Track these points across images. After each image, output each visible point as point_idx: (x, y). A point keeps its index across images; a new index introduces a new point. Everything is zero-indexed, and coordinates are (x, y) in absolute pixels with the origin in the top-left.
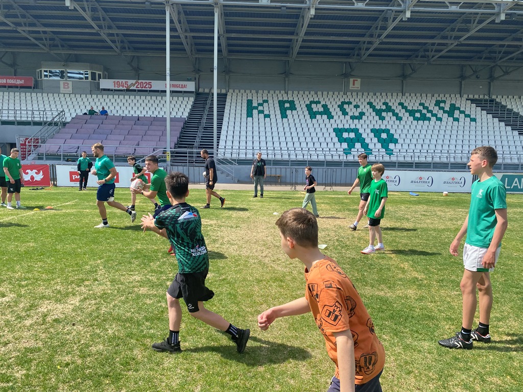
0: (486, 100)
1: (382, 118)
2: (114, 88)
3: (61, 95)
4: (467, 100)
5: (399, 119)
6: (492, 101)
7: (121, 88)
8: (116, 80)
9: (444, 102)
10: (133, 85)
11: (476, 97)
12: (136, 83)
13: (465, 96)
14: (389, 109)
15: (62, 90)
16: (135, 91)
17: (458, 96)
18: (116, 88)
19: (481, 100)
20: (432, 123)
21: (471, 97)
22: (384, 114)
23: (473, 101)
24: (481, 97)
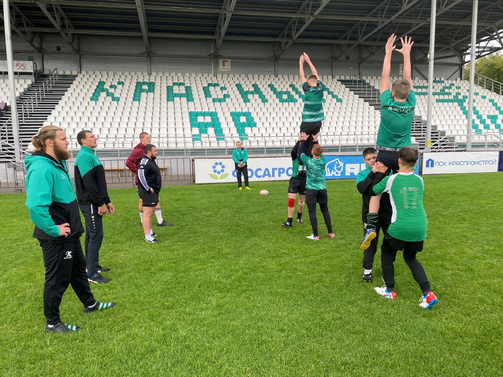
0: (360, 82)
1: (246, 100)
4: (338, 81)
5: (264, 100)
6: (364, 81)
11: (348, 78)
13: (337, 77)
17: (330, 77)
19: (351, 81)
20: (297, 104)
21: (343, 78)
22: (250, 96)
23: (343, 82)
24: (352, 78)
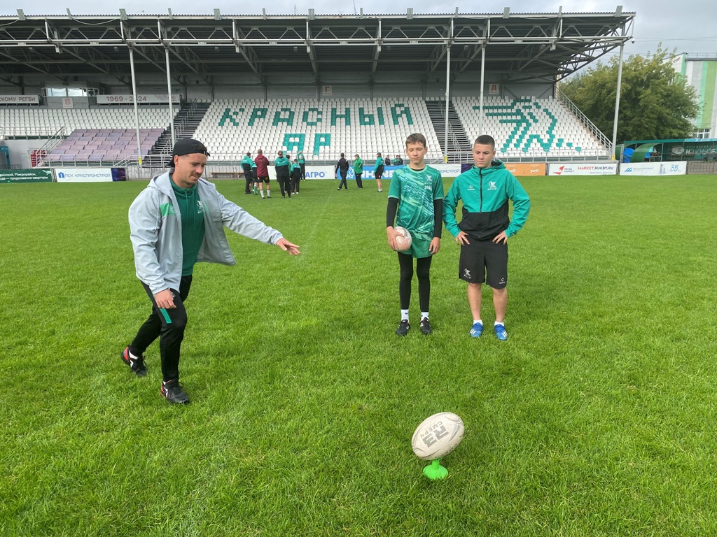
1: (333, 123)
3: (64, 111)
4: (425, 102)
5: (347, 124)
8: (109, 96)
9: (402, 106)
13: (428, 99)
14: (346, 114)
15: (65, 106)
17: (420, 99)
19: (437, 102)
20: (373, 126)
21: (433, 99)
22: (338, 120)
23: (429, 103)
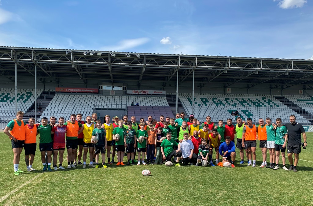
0: (281, 97)
1: (244, 106)
2: (132, 93)
4: (274, 97)
5: (250, 106)
6: (283, 97)
7: (135, 93)
8: (134, 90)
9: (265, 98)
10: (141, 92)
11: (277, 96)
12: (142, 91)
13: (273, 95)
14: (245, 102)
15: (111, 94)
16: (141, 94)
17: (270, 95)
18: (134, 93)
19: (279, 97)
20: (263, 107)
21: (275, 96)
22: (244, 104)
23: (276, 98)
24: (279, 96)
